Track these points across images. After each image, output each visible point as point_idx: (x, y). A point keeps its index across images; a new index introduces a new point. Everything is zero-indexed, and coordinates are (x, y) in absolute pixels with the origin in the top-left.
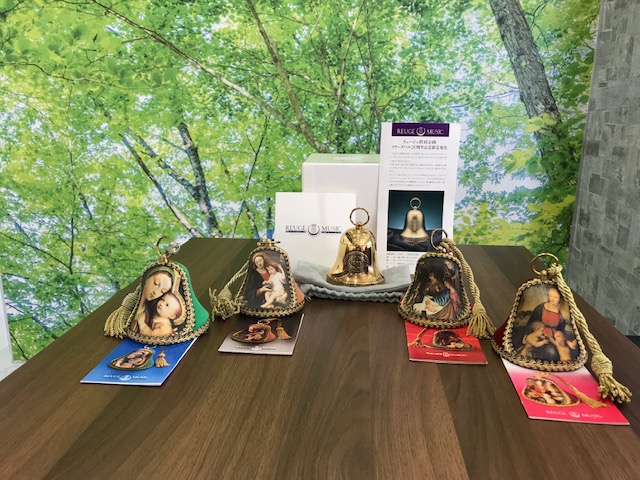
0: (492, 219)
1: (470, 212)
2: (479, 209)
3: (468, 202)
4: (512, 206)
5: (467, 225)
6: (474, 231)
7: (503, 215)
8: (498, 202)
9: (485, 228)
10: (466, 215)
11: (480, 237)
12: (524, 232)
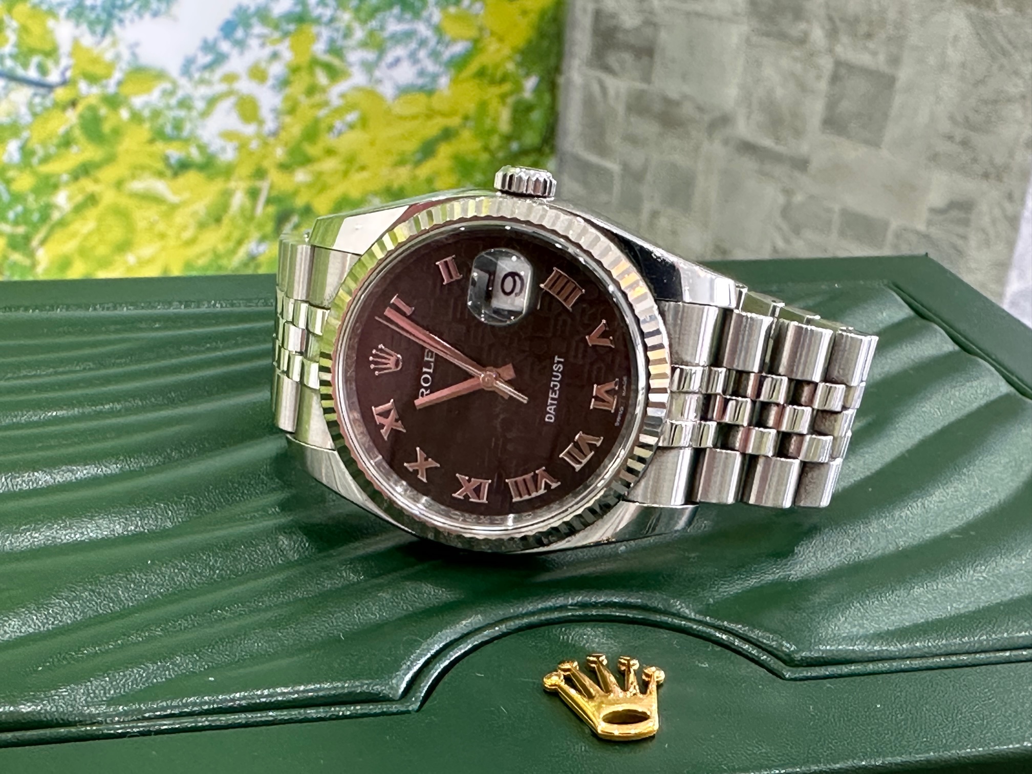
0: (336, 92)
1: (258, 74)
2: (287, 55)
3: (247, 26)
4: (393, 27)
5: (250, 130)
6: (279, 153)
7: (369, 67)
8: (346, 17)
9: (311, 133)
10: (245, 86)
11: (301, 176)
12: (432, 128)
